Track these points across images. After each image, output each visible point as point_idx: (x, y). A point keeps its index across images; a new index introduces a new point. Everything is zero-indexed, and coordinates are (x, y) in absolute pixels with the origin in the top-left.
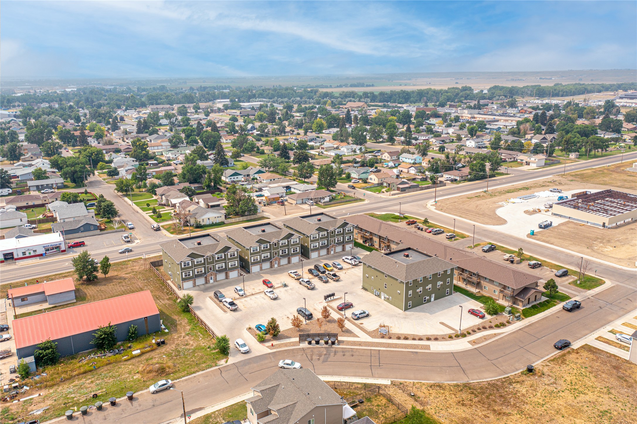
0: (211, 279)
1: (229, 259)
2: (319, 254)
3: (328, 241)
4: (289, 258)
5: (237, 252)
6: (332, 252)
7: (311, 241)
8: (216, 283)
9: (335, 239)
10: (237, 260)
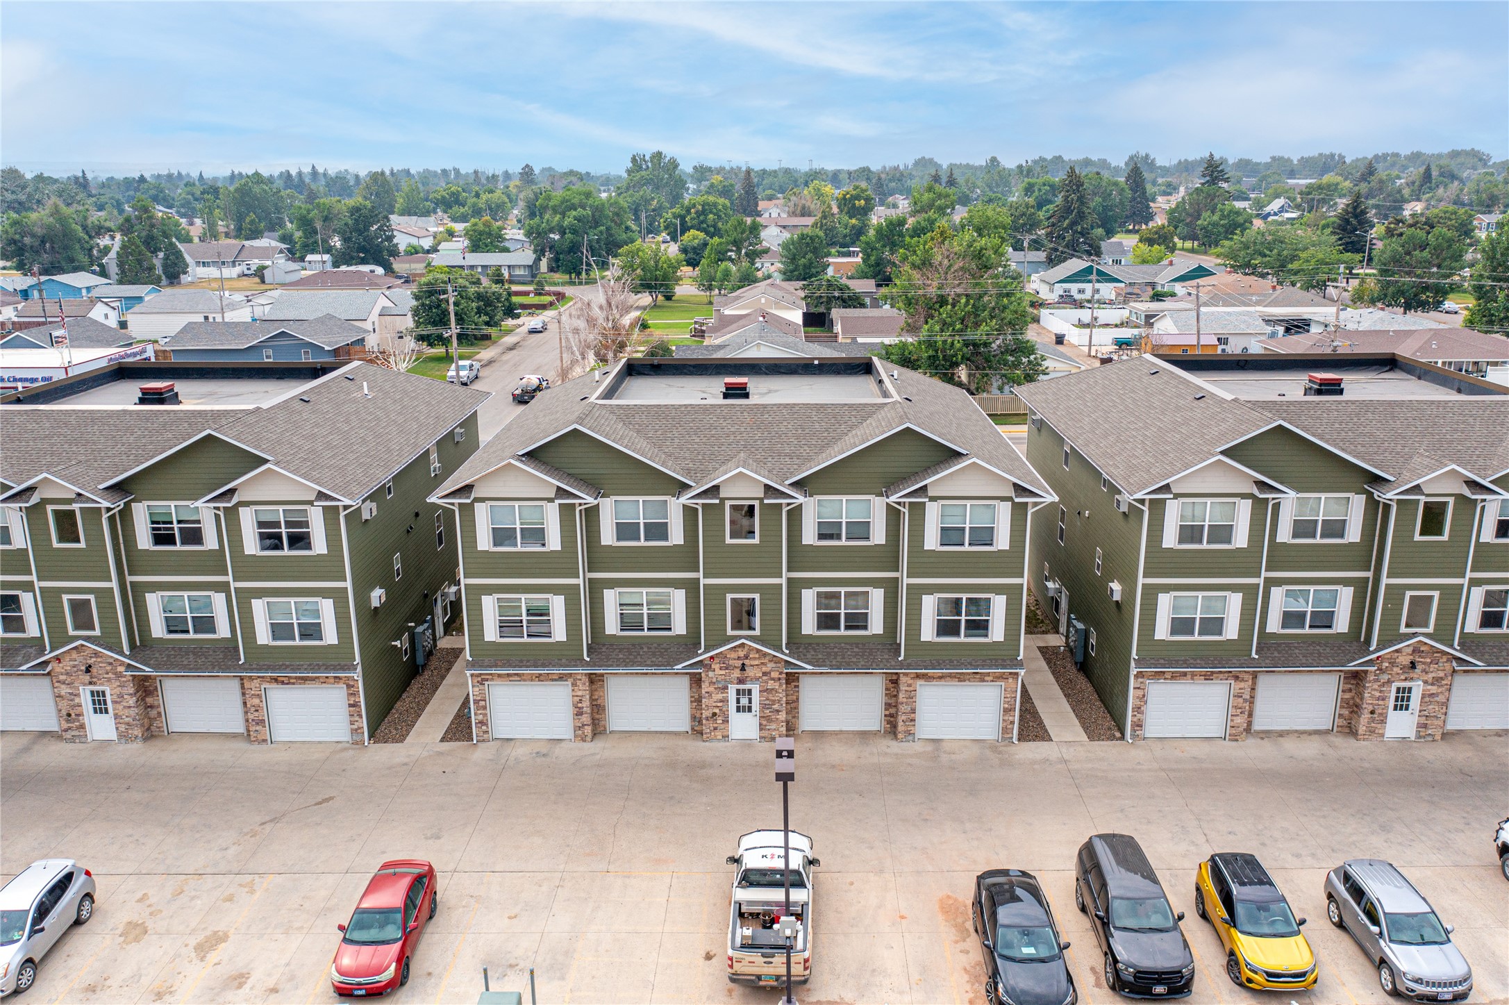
0: (100, 705)
1: (247, 567)
2: (1245, 707)
3: (1364, 595)
4: (894, 682)
5: (331, 514)
6: (1400, 725)
7: (1163, 562)
8: (137, 753)
9: (1452, 596)
10: (338, 597)
